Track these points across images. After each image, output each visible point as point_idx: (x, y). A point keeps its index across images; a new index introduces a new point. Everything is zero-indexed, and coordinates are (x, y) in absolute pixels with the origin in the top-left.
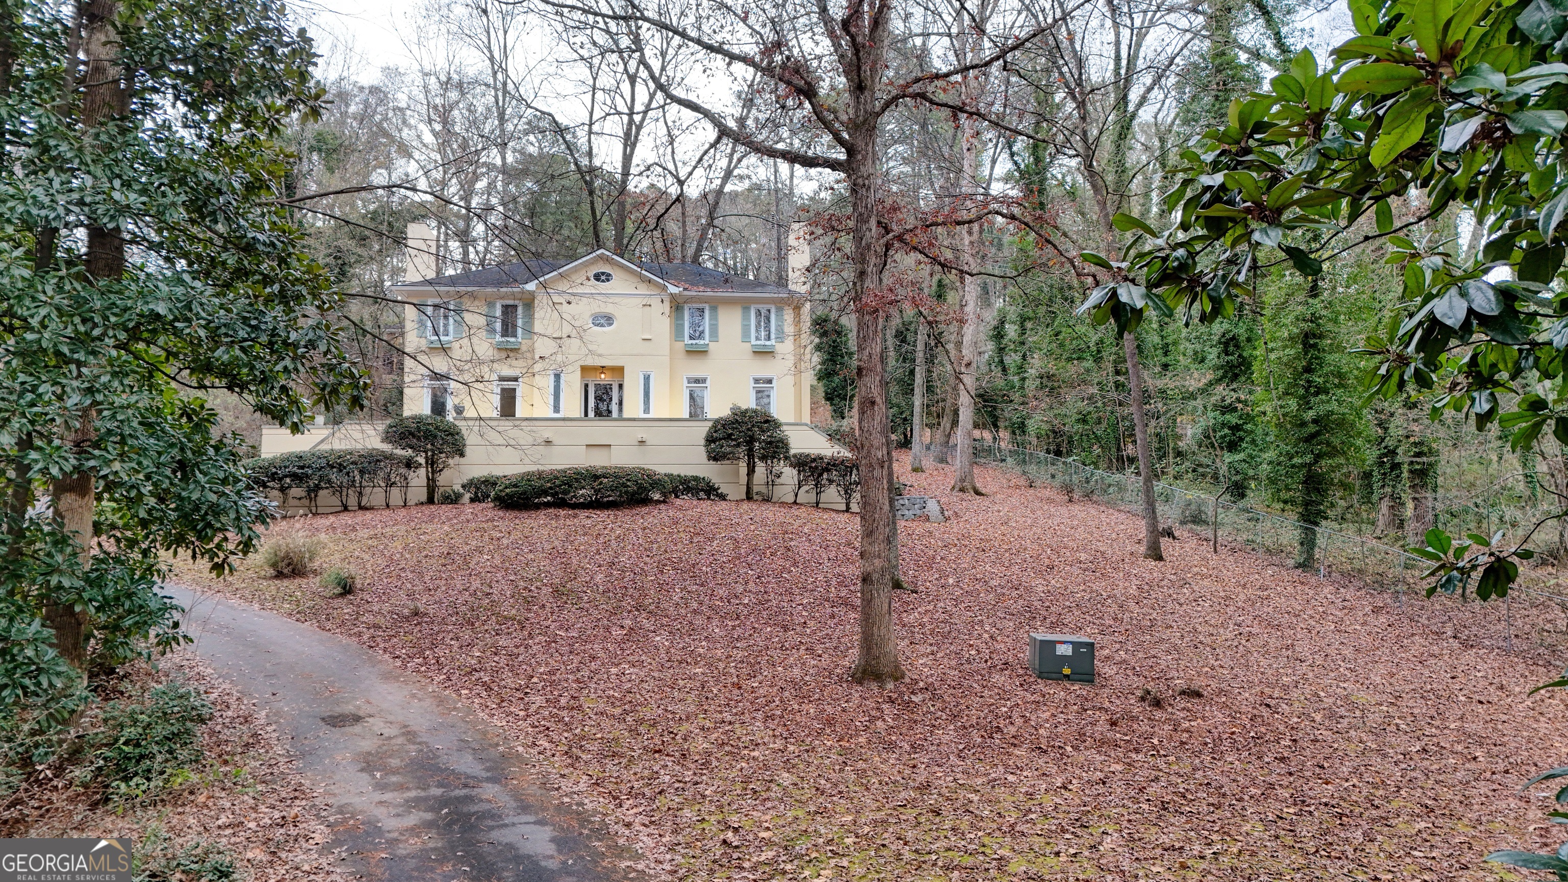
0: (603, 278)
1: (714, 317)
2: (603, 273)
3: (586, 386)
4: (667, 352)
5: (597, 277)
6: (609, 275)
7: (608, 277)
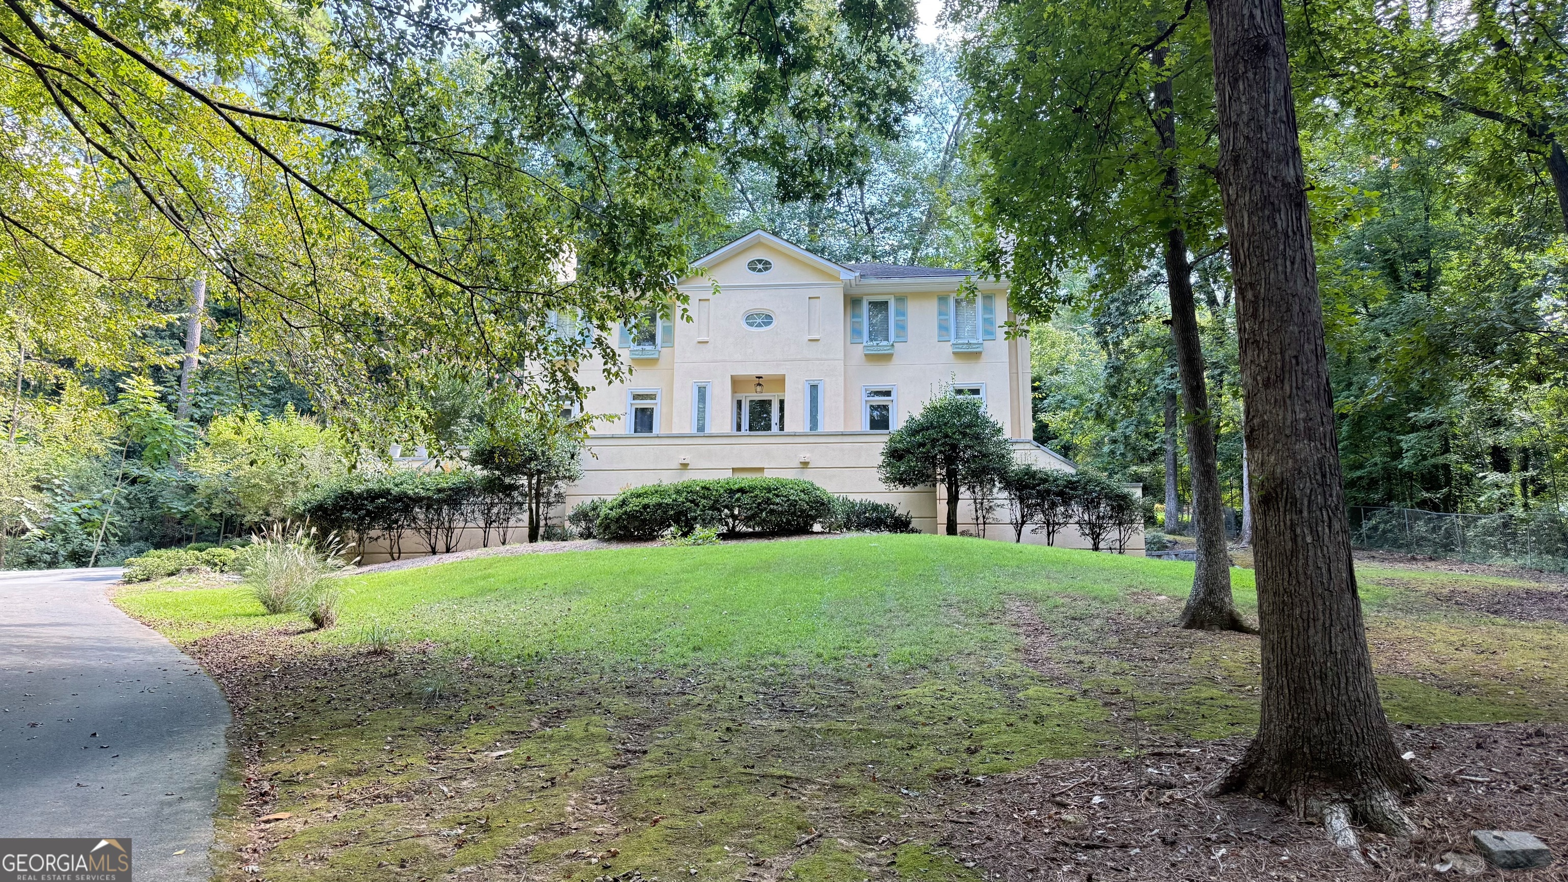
0: (760, 266)
1: (901, 313)
2: (760, 261)
3: (739, 403)
4: (841, 356)
5: (752, 266)
6: (767, 263)
7: (767, 265)
